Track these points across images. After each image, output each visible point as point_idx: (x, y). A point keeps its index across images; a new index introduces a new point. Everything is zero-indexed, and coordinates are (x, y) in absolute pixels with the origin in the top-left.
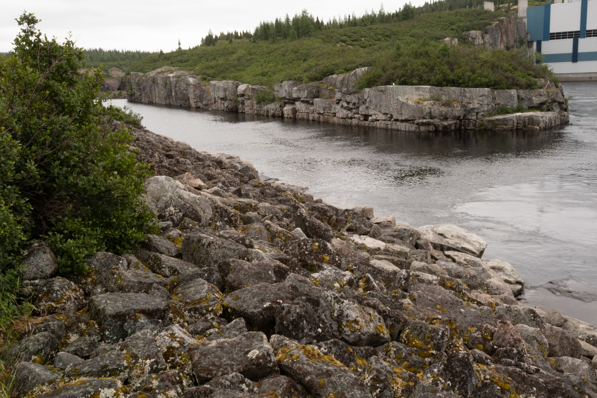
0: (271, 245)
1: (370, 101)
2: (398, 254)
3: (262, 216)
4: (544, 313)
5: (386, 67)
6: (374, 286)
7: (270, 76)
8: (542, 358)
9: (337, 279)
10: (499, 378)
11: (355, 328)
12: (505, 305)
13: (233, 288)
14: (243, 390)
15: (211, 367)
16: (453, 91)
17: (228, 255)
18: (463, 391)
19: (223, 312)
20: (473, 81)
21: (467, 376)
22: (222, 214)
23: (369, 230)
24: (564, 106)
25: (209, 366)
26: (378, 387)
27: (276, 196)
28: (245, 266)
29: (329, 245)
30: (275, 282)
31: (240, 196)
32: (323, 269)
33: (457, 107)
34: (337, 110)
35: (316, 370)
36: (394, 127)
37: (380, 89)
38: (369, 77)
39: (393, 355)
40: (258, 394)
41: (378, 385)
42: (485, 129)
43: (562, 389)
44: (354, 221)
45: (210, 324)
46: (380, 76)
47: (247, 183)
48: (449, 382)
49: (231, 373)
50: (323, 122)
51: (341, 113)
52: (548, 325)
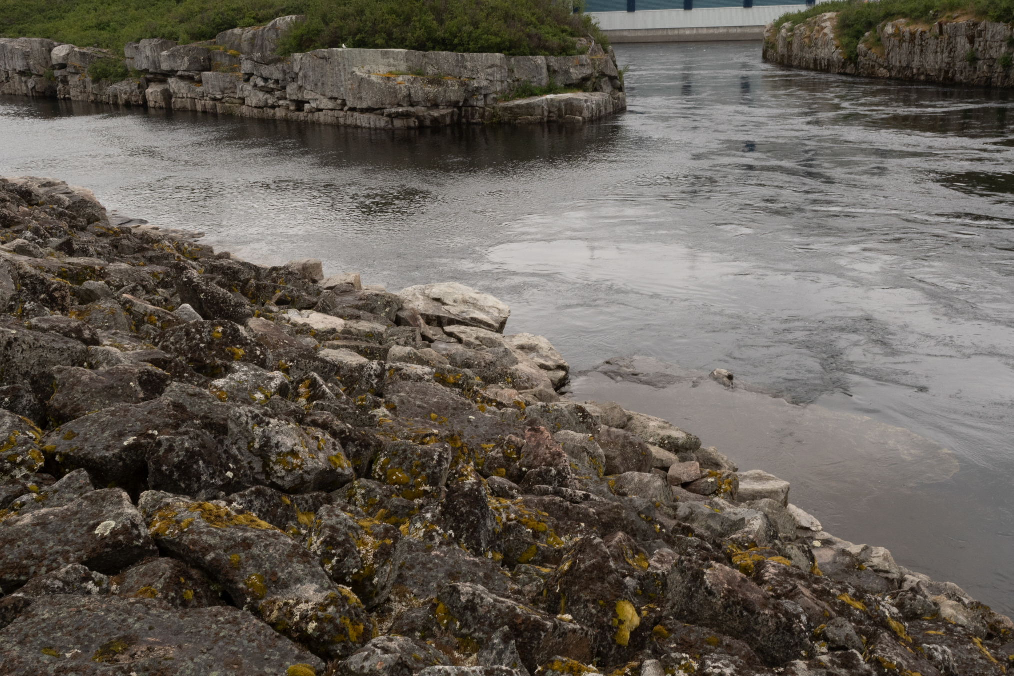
0: (135, 337)
1: (305, 77)
2: (367, 337)
3: (117, 286)
4: (598, 410)
5: (329, 16)
6: (324, 392)
7: (115, 30)
8: (595, 478)
9: (259, 386)
10: (530, 515)
11: (293, 464)
12: (540, 404)
13: (62, 419)
14: (89, 593)
15: (25, 562)
16: (445, 59)
17: (50, 361)
18: (474, 542)
19: (46, 463)
20: (477, 40)
21: (478, 518)
22: (34, 288)
23: (315, 300)
24: (619, 83)
25: (21, 559)
26: (334, 555)
27: (142, 250)
28: (84, 378)
29: (241, 328)
30: (144, 400)
31: (72, 253)
32: (234, 371)
33: (453, 86)
34: (247, 93)
35: (225, 541)
36: (349, 122)
37: (320, 55)
38: (299, 32)
39: (360, 501)
40: (119, 595)
41: (334, 552)
42: (500, 123)
43: (623, 520)
44: (289, 286)
45: (20, 487)
46: (319, 32)
47: (83, 229)
48: (451, 532)
49: (65, 567)
50: (223, 114)
51: (255, 98)
52: (603, 428)
